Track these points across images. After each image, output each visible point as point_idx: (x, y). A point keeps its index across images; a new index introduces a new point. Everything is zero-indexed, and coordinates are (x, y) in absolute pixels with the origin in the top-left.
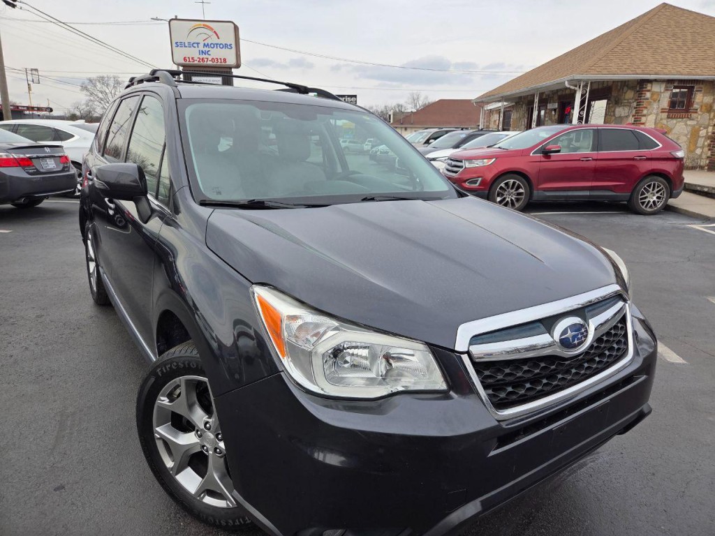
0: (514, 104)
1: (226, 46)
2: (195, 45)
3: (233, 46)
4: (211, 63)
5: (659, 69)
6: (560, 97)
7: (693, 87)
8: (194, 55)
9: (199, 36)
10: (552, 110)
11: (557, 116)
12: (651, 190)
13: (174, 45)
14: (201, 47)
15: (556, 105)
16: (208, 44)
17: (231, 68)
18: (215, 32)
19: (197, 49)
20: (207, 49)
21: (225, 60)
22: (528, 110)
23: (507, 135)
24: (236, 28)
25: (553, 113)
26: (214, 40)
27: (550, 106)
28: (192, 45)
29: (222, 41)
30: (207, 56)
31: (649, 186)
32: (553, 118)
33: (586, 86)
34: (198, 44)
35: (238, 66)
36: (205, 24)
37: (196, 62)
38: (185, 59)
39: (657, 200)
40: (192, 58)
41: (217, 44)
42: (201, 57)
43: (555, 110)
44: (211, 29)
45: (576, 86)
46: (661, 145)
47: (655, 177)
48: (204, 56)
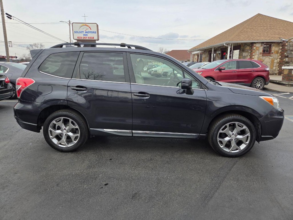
0: (203, 52)
1: (94, 32)
2: (82, 32)
3: (97, 32)
4: (88, 39)
5: (258, 38)
6: (221, 49)
7: (271, 45)
8: (81, 36)
9: (84, 29)
10: (218, 54)
11: (220, 56)
12: (258, 82)
13: (74, 32)
14: (84, 33)
15: (220, 52)
16: (87, 32)
17: (95, 40)
18: (90, 27)
19: (83, 34)
20: (86, 34)
21: (93, 38)
22: (209, 54)
23: (204, 64)
24: (97, 26)
25: (219, 55)
26: (89, 30)
27: (217, 52)
28: (81, 32)
29: (92, 30)
30: (86, 36)
31: (257, 81)
32: (219, 57)
33: (231, 45)
34: (83, 32)
35: (98, 40)
36: (85, 24)
37: (82, 39)
38: (78, 37)
39: (260, 86)
40: (81, 37)
41: (90, 32)
42: (84, 36)
43: (220, 54)
44: (88, 26)
45: (228, 45)
46: (261, 66)
47: (259, 78)
48: (85, 36)
